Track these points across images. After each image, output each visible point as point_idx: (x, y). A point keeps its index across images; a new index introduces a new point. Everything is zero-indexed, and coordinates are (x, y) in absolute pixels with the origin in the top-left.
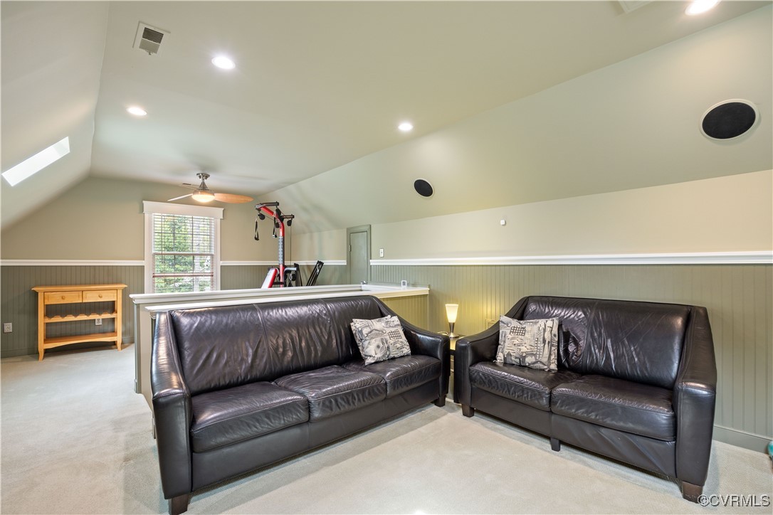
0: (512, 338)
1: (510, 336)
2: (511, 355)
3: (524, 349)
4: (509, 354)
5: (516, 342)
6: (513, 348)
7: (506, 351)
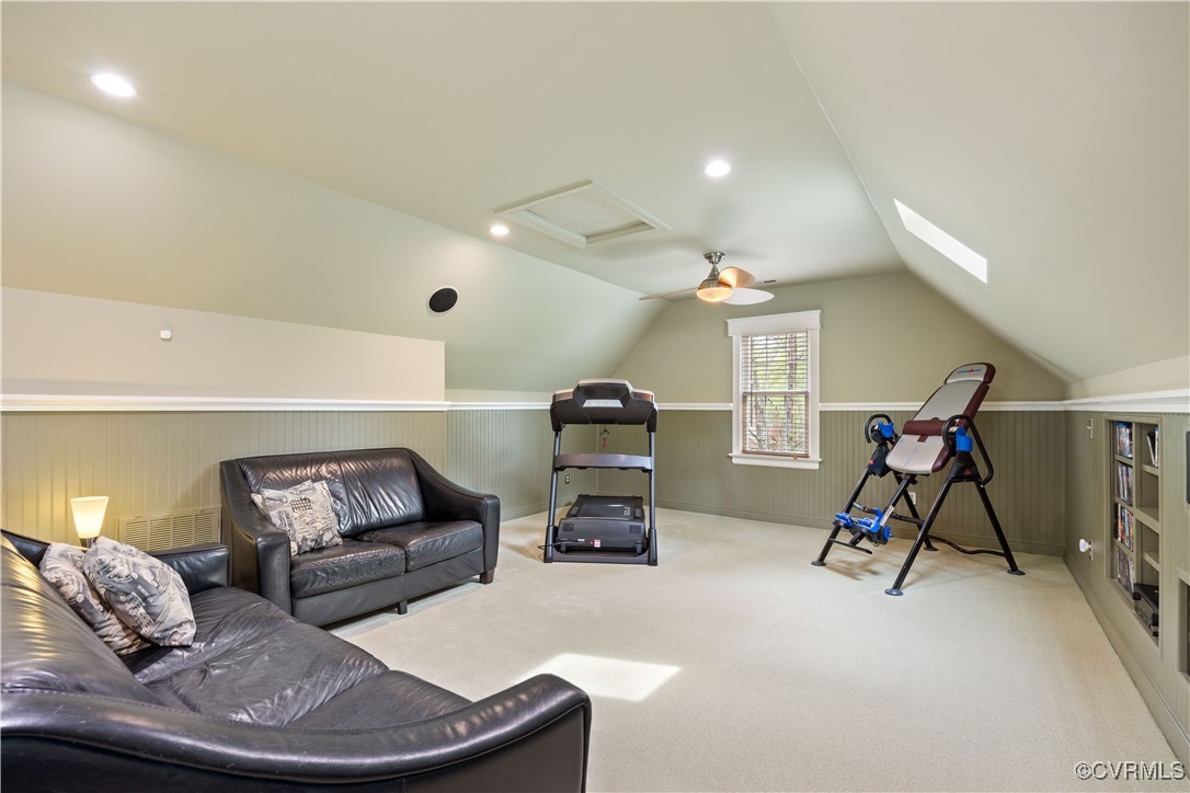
0: (301, 517)
1: (296, 515)
2: (306, 539)
3: (319, 525)
4: (305, 539)
5: (308, 520)
6: (308, 528)
7: (299, 537)
